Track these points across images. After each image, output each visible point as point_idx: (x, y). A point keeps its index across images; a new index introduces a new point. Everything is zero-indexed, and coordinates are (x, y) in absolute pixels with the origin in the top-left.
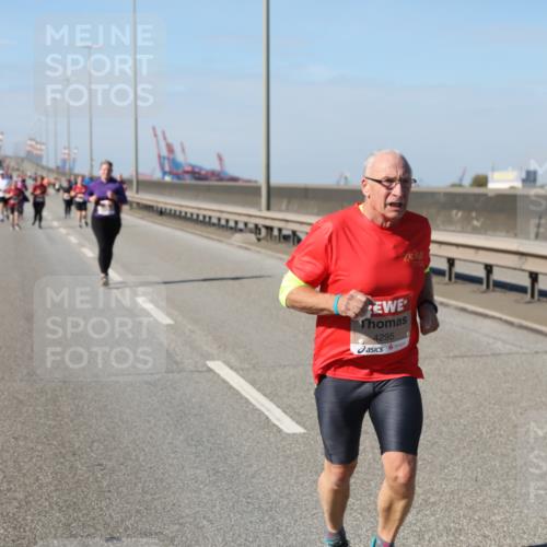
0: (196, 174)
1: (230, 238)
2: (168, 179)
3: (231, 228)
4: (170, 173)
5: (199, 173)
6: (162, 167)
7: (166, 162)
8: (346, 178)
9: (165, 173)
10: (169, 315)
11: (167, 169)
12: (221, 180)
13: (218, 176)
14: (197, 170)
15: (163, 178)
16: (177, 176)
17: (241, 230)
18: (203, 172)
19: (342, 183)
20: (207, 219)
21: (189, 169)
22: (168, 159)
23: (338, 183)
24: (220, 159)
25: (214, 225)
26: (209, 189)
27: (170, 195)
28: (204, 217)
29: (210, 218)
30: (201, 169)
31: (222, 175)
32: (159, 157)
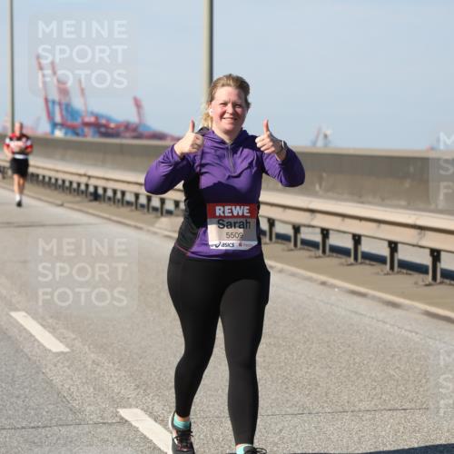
0: (102, 128)
1: (152, 224)
2: (59, 134)
3: (155, 209)
4: (63, 125)
5: (106, 126)
6: (50, 116)
7: (57, 109)
8: (326, 136)
9: (55, 125)
10: (62, 338)
11: (58, 119)
12: (140, 136)
13: (134, 130)
14: (103, 121)
15: (53, 132)
16: (73, 129)
17: (169, 213)
18: (112, 125)
19: (320, 143)
20: (119, 195)
21: (92, 119)
22: (60, 104)
23: (314, 143)
24: (138, 104)
25: (129, 203)
26: (122, 150)
27: (63, 159)
28: (115, 192)
29: (123, 193)
30: (109, 120)
31: (141, 129)
32: (46, 101)
